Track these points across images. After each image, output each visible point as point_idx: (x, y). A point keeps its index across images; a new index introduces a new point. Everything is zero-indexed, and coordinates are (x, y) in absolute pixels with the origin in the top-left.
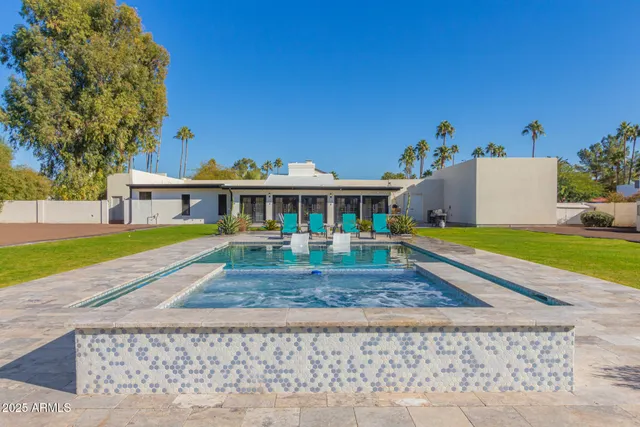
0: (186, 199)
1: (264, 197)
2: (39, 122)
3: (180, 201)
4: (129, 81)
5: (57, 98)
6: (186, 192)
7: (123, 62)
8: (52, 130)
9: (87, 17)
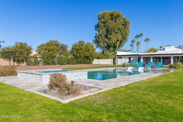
0: (130, 58)
1: (150, 57)
2: (100, 42)
3: (128, 59)
4: (119, 30)
5: (103, 37)
6: (130, 56)
7: (118, 26)
8: (102, 44)
9: (110, 17)
